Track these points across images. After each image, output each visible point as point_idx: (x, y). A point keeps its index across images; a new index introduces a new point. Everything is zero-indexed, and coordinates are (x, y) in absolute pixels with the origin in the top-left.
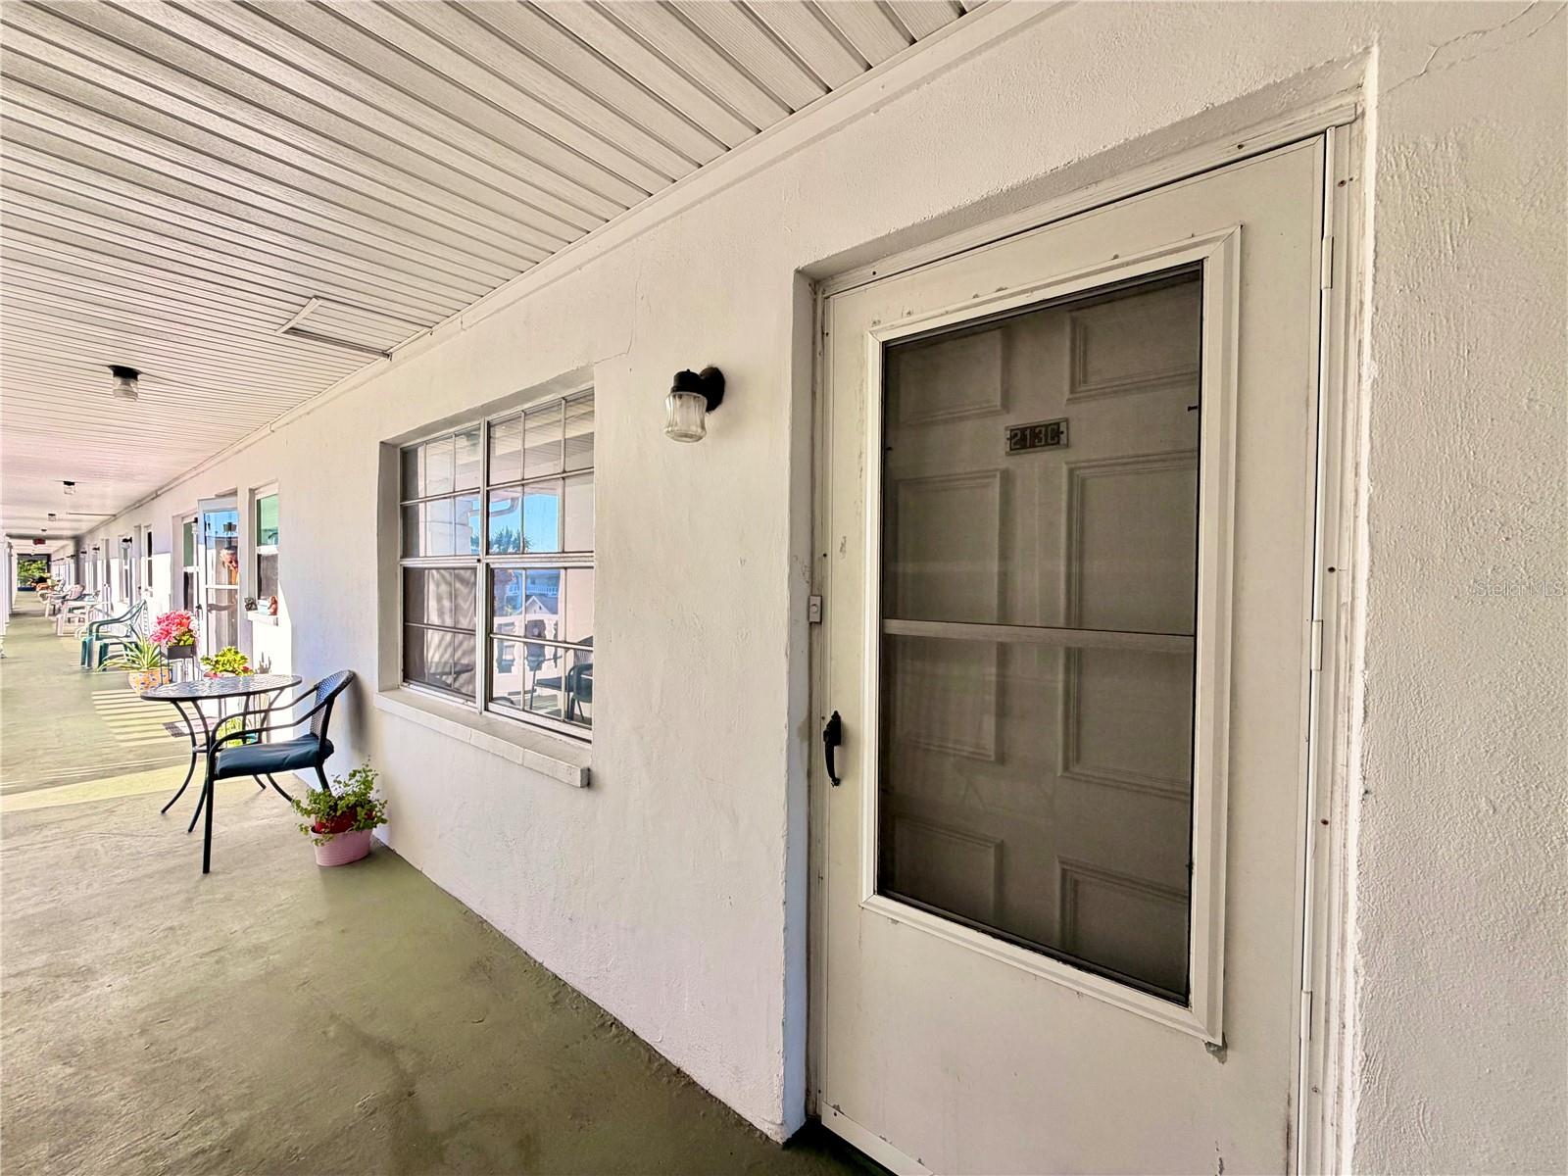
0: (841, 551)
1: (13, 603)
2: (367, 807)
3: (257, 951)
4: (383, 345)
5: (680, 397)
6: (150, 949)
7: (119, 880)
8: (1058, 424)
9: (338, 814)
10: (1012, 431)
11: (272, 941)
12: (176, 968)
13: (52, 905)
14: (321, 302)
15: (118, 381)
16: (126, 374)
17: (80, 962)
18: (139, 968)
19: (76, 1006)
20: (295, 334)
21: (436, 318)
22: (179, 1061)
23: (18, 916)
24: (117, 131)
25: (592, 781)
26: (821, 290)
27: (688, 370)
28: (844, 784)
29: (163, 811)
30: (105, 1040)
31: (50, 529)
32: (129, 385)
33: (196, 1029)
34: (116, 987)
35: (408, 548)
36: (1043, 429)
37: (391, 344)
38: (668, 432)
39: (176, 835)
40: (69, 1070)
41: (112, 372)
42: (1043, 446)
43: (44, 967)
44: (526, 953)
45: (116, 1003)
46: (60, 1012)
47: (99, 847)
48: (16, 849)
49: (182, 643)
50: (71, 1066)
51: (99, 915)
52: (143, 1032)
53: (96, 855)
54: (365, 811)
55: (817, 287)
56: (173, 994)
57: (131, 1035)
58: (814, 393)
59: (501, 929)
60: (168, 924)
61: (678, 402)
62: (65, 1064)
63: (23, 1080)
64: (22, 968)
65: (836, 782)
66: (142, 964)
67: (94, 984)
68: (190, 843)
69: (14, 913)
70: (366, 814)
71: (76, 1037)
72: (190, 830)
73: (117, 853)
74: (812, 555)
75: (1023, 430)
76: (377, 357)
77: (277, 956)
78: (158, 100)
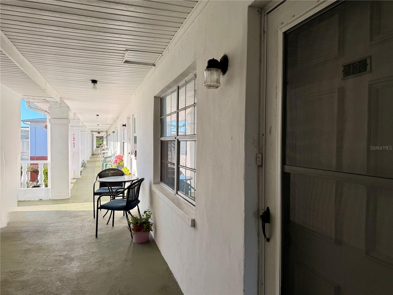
0: (270, 133)
1: (94, 151)
2: (147, 224)
3: (109, 264)
4: (152, 62)
5: (210, 70)
6: (87, 257)
7: (87, 235)
8: (366, 60)
9: (138, 225)
10: (344, 66)
11: (113, 263)
12: (90, 264)
13: (72, 239)
14: (128, 51)
15: (93, 84)
16: (94, 82)
17: (72, 256)
18: (82, 261)
19: (67, 268)
20: (127, 63)
21: (162, 50)
22: (81, 291)
23: (65, 240)
24: (63, 16)
25: (195, 225)
26: (263, 12)
27: (213, 58)
28: (271, 241)
29: (103, 217)
30: (69, 279)
31: (101, 129)
32: (95, 85)
33: (88, 283)
34: (76, 265)
35: (162, 133)
36: (358, 63)
37: (154, 61)
38: (205, 85)
39: (104, 225)
40: (60, 284)
41: (91, 82)
42: (359, 73)
43: (65, 255)
44: (180, 288)
45: (75, 270)
46: (64, 268)
47: (87, 225)
48: (71, 222)
49: (120, 165)
50: (61, 283)
51: (80, 244)
52: (77, 280)
53: (85, 227)
54: (146, 226)
55: (262, 11)
56: (86, 271)
57: (75, 280)
58: (260, 60)
59: (175, 277)
60: (93, 251)
61: (210, 72)
62: (60, 282)
63: (52, 283)
64: (62, 254)
65: (268, 240)
66: (84, 260)
67: (73, 263)
68: (107, 228)
69: (65, 239)
70: (146, 227)
71: (64, 276)
72: (107, 224)
73: (90, 227)
74: (259, 135)
75: (349, 66)
76: (152, 66)
77: (113, 268)
78: (68, 5)
